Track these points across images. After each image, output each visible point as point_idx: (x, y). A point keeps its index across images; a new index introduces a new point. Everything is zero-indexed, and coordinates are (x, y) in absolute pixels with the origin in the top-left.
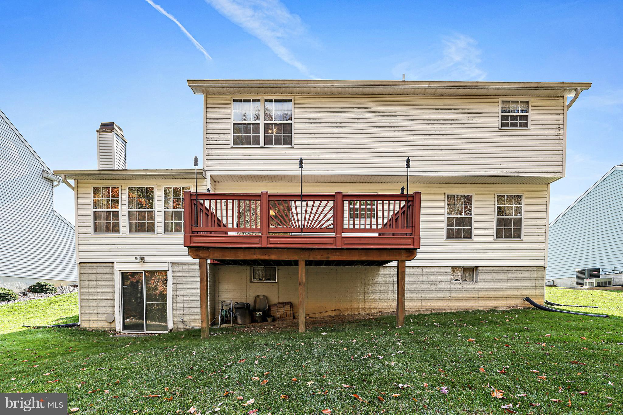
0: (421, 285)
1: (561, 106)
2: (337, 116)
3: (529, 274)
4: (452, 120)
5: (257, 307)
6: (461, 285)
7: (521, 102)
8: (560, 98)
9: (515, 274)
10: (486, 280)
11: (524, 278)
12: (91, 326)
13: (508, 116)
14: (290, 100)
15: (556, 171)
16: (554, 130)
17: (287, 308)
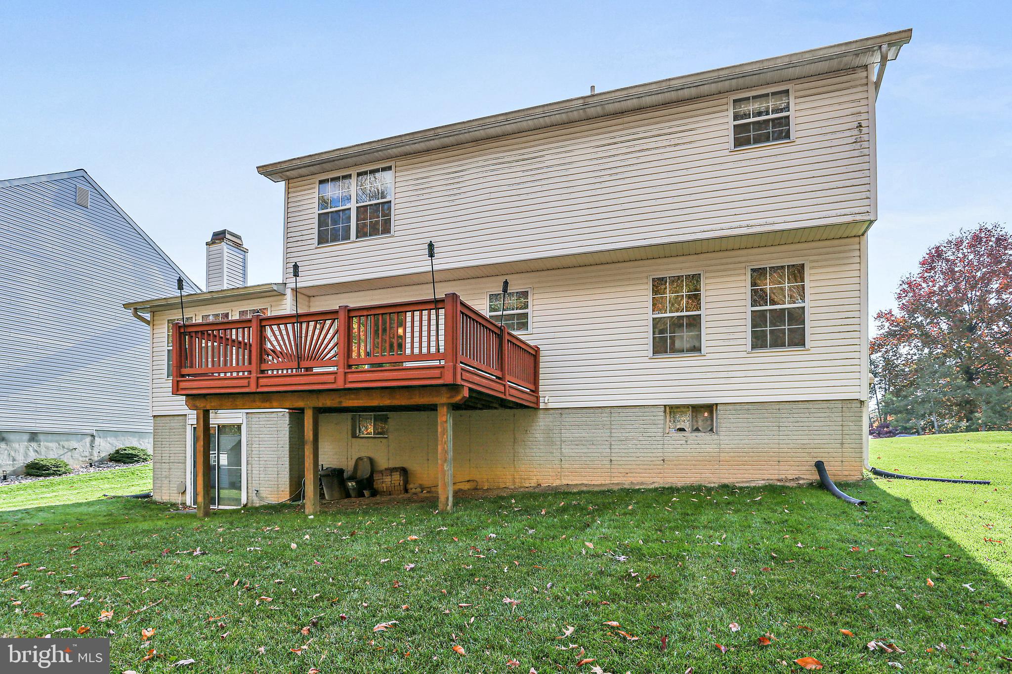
0: (608, 439)
1: (862, 85)
2: (454, 178)
3: (825, 415)
4: (639, 151)
5: (358, 474)
6: (684, 438)
7: (774, 94)
8: (859, 70)
9: (796, 415)
10: (734, 429)
11: (815, 424)
12: (163, 498)
13: (749, 124)
14: (390, 168)
15: (857, 210)
16: (848, 133)
17: (396, 476)
